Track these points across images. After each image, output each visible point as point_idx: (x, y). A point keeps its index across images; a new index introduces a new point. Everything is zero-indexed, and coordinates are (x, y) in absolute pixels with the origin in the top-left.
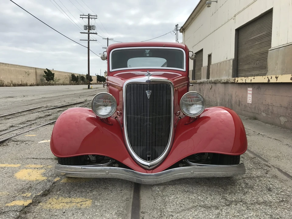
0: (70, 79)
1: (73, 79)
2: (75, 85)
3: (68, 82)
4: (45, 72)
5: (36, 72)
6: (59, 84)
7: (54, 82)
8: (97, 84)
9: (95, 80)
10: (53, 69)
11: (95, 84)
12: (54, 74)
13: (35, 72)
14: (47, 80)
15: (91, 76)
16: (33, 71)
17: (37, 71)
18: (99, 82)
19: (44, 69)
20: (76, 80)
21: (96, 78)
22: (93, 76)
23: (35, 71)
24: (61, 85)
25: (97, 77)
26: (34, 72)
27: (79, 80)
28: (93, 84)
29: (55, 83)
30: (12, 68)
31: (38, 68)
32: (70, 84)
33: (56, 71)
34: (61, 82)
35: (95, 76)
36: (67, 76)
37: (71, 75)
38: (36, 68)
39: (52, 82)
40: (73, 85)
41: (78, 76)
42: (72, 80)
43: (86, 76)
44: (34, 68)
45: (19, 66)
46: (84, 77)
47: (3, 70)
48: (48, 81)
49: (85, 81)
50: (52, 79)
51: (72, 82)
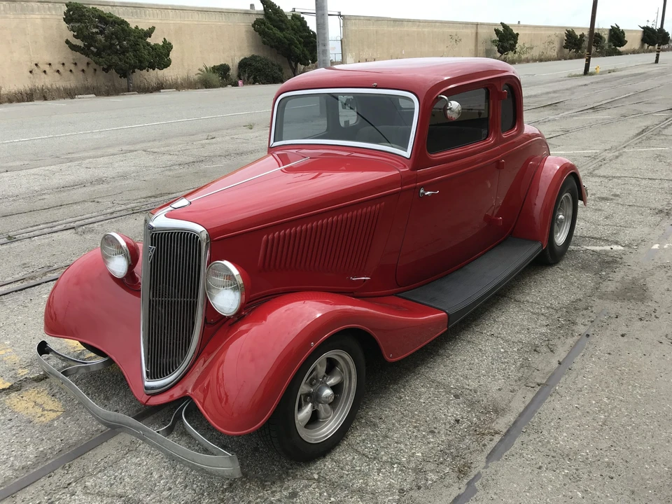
0: (562, 43)
1: (570, 43)
2: (571, 58)
3: (554, 54)
4: (497, 31)
5: (477, 33)
6: (527, 61)
7: (516, 55)
8: (638, 53)
9: (633, 41)
10: (519, 22)
11: (634, 52)
12: (518, 34)
13: (474, 34)
14: (499, 51)
15: (623, 32)
16: (471, 31)
17: (480, 30)
18: (646, 45)
19: (496, 25)
20: (576, 45)
21: (639, 35)
22: (628, 31)
23: (474, 31)
24: (535, 61)
25: (644, 32)
26: (472, 33)
27: (586, 44)
28: (627, 54)
29: (520, 57)
30: (426, 30)
31: (482, 24)
32: (560, 57)
33: (525, 26)
34: (535, 53)
35: (636, 31)
36: (553, 37)
37: (563, 33)
38: (477, 24)
39: (510, 55)
40: (565, 59)
41: (582, 36)
42: (565, 47)
43: (607, 32)
44: (472, 24)
45: (441, 22)
46: (603, 35)
47: (408, 35)
48: (502, 53)
49: (602, 48)
50: (513, 48)
51: (567, 51)
